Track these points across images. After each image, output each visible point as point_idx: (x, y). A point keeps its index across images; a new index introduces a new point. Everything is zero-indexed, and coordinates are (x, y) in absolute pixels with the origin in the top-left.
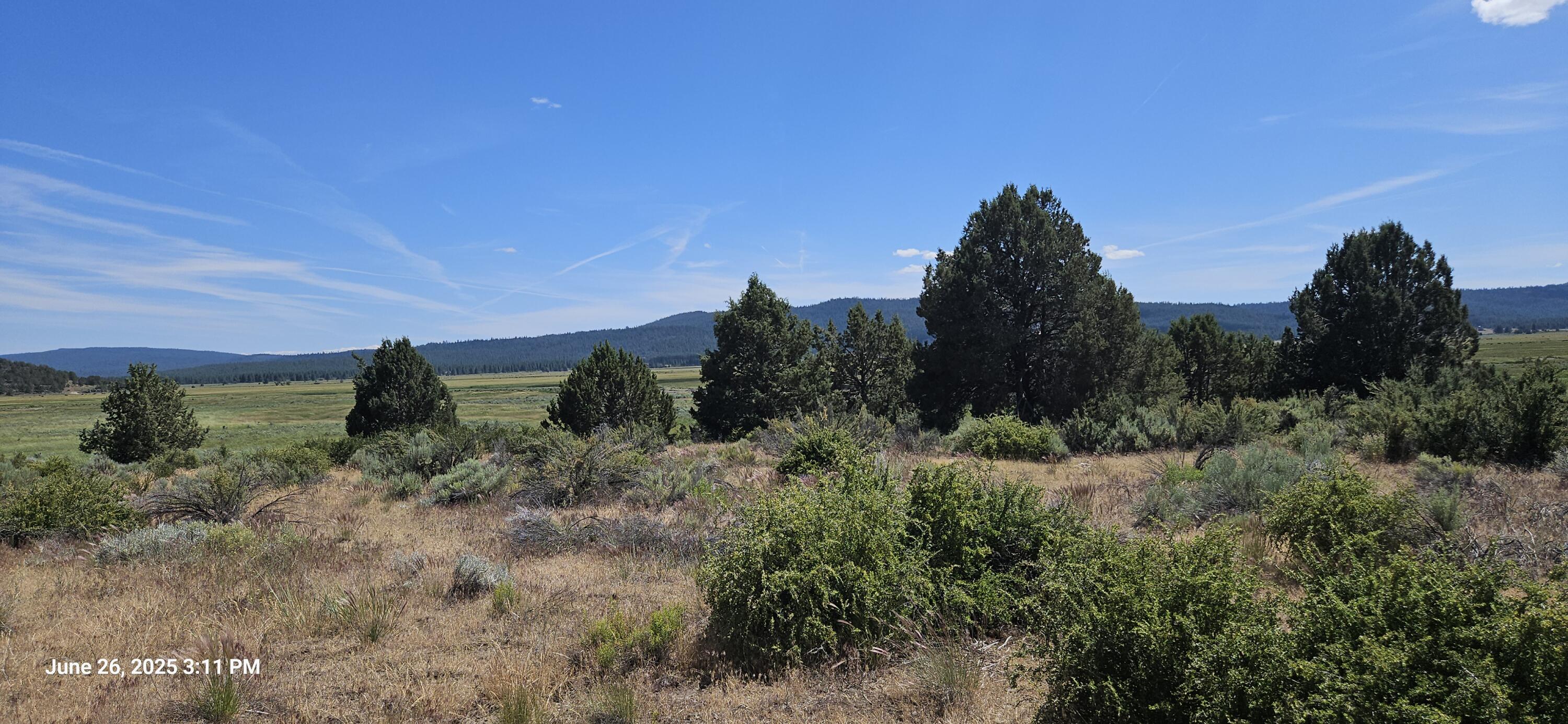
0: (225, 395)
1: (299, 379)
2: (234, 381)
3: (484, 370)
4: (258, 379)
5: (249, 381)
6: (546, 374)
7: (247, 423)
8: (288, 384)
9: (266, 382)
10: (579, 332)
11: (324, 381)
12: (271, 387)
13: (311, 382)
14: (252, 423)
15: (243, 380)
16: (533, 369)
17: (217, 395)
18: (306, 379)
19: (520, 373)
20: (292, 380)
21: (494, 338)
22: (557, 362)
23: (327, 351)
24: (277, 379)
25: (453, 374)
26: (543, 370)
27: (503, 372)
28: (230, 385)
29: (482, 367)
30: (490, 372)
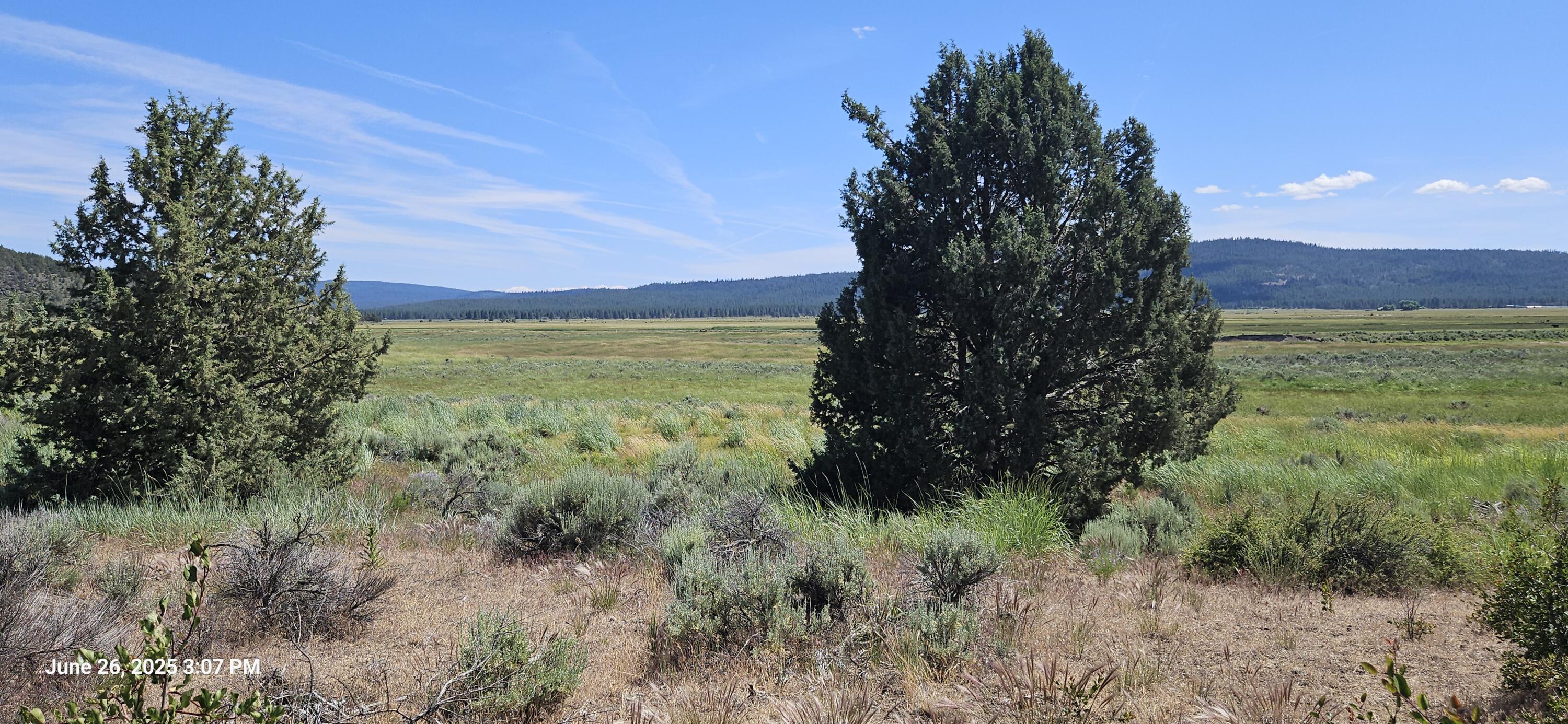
0: (452, 329)
1: (523, 317)
2: (461, 317)
3: (710, 314)
4: (484, 316)
5: (475, 318)
6: (776, 319)
7: (477, 356)
8: (513, 321)
9: (491, 320)
10: (810, 275)
11: (548, 320)
12: (496, 324)
13: (536, 320)
14: (483, 357)
15: (469, 317)
16: (762, 314)
17: (444, 328)
18: (530, 318)
19: (748, 318)
20: (517, 318)
21: (720, 279)
22: (788, 307)
23: (551, 290)
24: (502, 316)
25: (677, 316)
26: (773, 315)
27: (730, 315)
28: (456, 321)
29: (707, 310)
30: (716, 315)
